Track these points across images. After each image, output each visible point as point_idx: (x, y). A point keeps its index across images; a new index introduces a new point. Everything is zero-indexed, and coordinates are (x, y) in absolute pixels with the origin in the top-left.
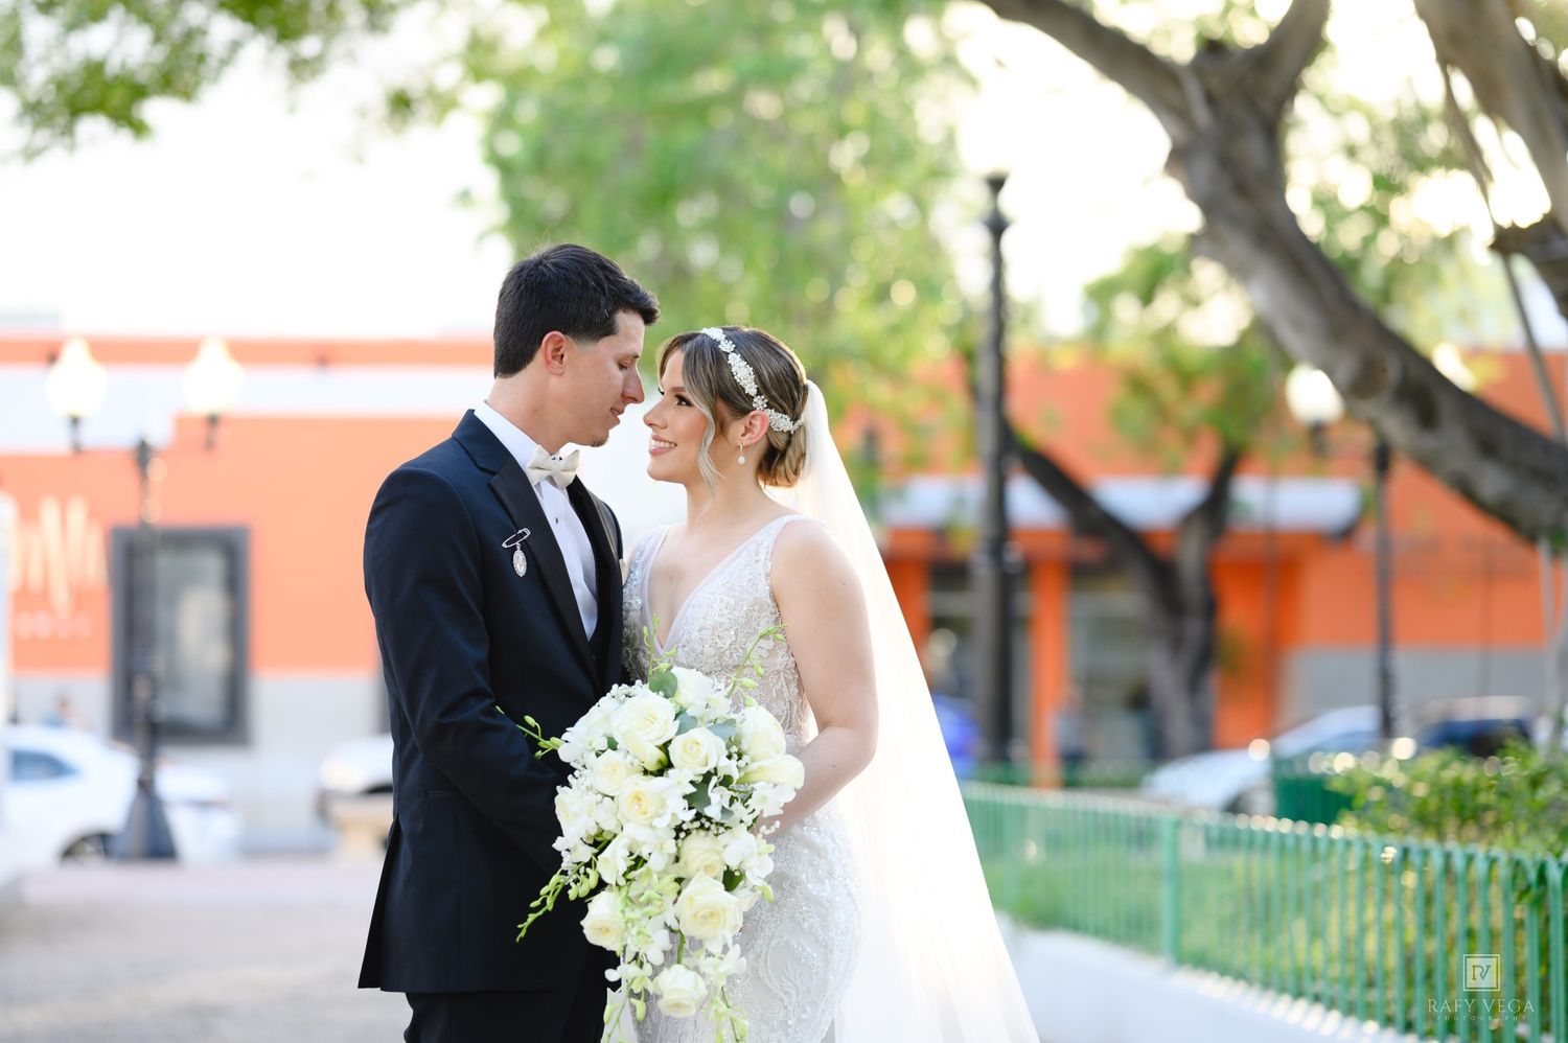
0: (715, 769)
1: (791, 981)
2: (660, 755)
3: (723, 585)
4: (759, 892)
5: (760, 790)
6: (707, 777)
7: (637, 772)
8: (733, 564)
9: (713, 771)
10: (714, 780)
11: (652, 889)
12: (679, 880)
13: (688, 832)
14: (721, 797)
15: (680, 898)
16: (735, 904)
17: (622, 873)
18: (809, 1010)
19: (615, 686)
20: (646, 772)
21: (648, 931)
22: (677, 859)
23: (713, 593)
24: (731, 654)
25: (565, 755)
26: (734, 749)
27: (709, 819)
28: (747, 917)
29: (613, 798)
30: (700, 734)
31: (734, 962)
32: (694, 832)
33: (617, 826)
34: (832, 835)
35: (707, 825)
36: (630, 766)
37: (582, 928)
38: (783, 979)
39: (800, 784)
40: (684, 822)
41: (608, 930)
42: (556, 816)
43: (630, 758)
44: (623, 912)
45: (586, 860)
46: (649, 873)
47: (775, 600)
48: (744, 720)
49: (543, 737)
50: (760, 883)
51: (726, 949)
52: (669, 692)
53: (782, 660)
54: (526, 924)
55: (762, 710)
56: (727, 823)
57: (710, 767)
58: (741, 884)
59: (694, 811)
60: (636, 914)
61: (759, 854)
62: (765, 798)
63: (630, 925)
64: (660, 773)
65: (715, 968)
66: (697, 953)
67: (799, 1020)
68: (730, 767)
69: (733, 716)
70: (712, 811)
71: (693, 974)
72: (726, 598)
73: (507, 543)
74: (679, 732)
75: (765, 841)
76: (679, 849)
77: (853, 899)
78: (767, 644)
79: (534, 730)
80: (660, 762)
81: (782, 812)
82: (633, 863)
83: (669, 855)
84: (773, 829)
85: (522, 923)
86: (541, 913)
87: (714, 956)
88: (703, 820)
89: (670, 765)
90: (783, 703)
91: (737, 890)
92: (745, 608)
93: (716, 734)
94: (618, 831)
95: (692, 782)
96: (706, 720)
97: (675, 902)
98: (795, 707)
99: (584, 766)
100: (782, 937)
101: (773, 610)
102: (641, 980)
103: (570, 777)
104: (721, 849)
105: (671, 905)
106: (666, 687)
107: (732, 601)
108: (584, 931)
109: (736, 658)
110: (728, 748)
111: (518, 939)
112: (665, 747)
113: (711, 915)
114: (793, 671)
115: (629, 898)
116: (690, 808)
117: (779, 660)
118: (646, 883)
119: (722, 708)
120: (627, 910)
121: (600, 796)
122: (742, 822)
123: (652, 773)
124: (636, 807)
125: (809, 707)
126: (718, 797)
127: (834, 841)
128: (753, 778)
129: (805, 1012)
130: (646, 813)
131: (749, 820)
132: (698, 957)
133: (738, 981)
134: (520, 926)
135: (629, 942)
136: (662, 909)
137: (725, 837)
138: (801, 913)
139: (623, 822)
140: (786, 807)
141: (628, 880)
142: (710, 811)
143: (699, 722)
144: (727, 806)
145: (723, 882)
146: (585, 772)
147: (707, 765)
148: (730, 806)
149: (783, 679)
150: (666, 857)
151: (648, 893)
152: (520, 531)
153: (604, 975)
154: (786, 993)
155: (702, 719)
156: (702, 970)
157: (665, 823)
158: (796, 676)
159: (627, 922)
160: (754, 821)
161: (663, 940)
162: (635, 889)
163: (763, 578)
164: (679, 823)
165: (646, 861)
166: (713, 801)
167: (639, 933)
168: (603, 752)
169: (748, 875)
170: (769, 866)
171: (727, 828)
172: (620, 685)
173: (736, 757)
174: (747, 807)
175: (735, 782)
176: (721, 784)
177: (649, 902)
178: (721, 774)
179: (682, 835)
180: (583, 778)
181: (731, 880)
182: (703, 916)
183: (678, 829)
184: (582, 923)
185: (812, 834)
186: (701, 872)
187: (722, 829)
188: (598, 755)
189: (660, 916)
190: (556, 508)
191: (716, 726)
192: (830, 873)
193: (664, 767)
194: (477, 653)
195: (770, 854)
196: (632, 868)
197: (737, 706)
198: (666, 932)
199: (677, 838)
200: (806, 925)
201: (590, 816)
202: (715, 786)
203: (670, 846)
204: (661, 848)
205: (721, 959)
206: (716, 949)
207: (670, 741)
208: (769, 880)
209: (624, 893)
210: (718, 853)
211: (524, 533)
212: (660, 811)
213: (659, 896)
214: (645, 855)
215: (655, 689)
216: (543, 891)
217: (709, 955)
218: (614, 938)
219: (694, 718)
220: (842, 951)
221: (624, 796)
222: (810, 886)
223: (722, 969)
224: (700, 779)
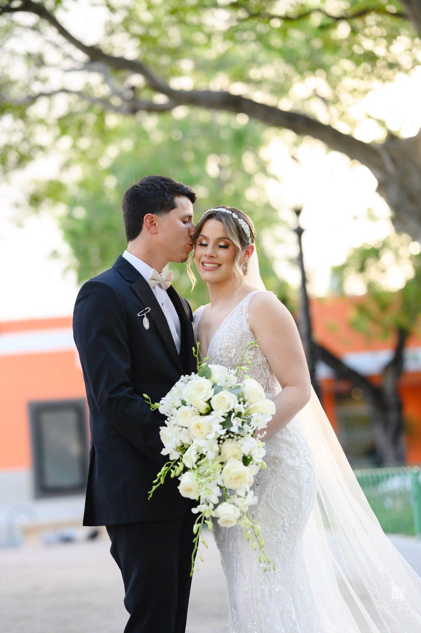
0: (233, 409)
1: (284, 506)
2: (207, 405)
3: (228, 328)
4: (260, 465)
5: (255, 416)
6: (230, 413)
7: (197, 415)
8: (231, 317)
9: (232, 411)
10: (233, 415)
11: (209, 468)
12: (222, 463)
13: (224, 440)
14: (238, 422)
15: (223, 471)
16: (250, 472)
17: (194, 462)
18: (294, 519)
19: (182, 376)
20: (201, 414)
21: (210, 488)
22: (220, 454)
23: (223, 333)
24: (236, 360)
25: (162, 411)
26: (241, 399)
27: (233, 433)
28: (256, 477)
29: (186, 428)
30: (224, 394)
31: (252, 499)
32: (227, 440)
33: (190, 441)
34: (297, 436)
35: (232, 436)
36: (193, 412)
37: (178, 490)
38: (281, 506)
39: (274, 413)
40: (221, 435)
41: (191, 490)
42: (161, 440)
43: (193, 408)
44: (197, 480)
45: (177, 458)
46: (207, 461)
47: (252, 331)
48: (245, 385)
49: (152, 403)
50: (260, 461)
51: (246, 493)
52: (208, 376)
53: (260, 359)
54: (152, 491)
55: (253, 380)
56: (242, 434)
57: (231, 409)
58: (251, 463)
59: (226, 430)
60: (203, 480)
61: (258, 447)
62: (258, 421)
63: (201, 486)
64: (208, 414)
65: (243, 502)
66: (233, 496)
67: (290, 524)
68: (240, 408)
69: (239, 384)
70: (234, 429)
71: (233, 506)
72: (229, 334)
73: (140, 314)
74: (215, 393)
75: (260, 441)
76: (220, 448)
77: (310, 466)
78: (253, 353)
79: (148, 400)
80: (207, 409)
81: (266, 426)
82: (199, 457)
83: (216, 452)
84: (263, 436)
85: (150, 491)
86: (158, 485)
87: (241, 497)
88: (230, 434)
89: (212, 410)
90: (264, 379)
91: (249, 465)
92: (239, 337)
93: (232, 393)
94: (190, 443)
95: (223, 417)
96: (226, 387)
97: (221, 473)
98: (270, 381)
99: (172, 415)
100: (278, 486)
101: (252, 336)
102: (209, 512)
103: (166, 422)
104: (240, 446)
105: (219, 475)
106: (207, 374)
107: (232, 335)
108: (180, 491)
109: (238, 361)
110: (238, 399)
111: (149, 499)
112: (209, 402)
113: (239, 477)
114: (266, 364)
115: (199, 474)
116: (224, 429)
117: (259, 360)
118: (206, 466)
119: (233, 381)
120: (199, 479)
121: (180, 428)
122: (248, 433)
123: (204, 415)
124: (198, 431)
125: (276, 380)
126: (236, 422)
127: (298, 439)
128: (250, 412)
129: (292, 520)
130: (203, 433)
131: (251, 432)
132: (234, 499)
133: (259, 508)
134: (149, 492)
135: (202, 494)
136: (215, 477)
137: (242, 441)
138: (285, 474)
139: (193, 439)
140: (268, 424)
141: (198, 466)
142: (233, 429)
143: (223, 389)
144: (241, 426)
145: (243, 462)
146: (172, 418)
147: (229, 408)
148: (242, 426)
149: (262, 368)
150: (215, 453)
151: (208, 470)
152: (146, 309)
153: (191, 511)
154: (283, 512)
155: (224, 387)
156: (236, 504)
157: (212, 436)
158: (268, 366)
159: (199, 484)
160: (254, 432)
161: (217, 492)
162: (201, 470)
163: (245, 322)
164: (219, 436)
165: (205, 456)
166: (234, 425)
167: (206, 489)
168: (179, 407)
169: (254, 457)
170: (263, 453)
171: (242, 437)
172: (184, 376)
173: (242, 403)
174: (250, 426)
175: (243, 414)
176: (237, 416)
177: (209, 475)
178: (236, 411)
179: (221, 442)
180: (172, 421)
181: (246, 461)
182: (234, 479)
183: (219, 439)
184: (179, 488)
185: (286, 437)
186: (232, 458)
187: (239, 437)
188: (177, 409)
189: (214, 481)
190: (162, 298)
191: (231, 389)
192: (298, 455)
193: (210, 411)
194: (125, 366)
195: (263, 447)
196: (199, 460)
197: (241, 380)
198: (218, 488)
199: (219, 443)
200: (288, 479)
201: (177, 438)
202: (234, 417)
203: (216, 448)
204: (212, 449)
205: (245, 498)
206: (242, 494)
207: (210, 399)
208: (264, 459)
209: (196, 472)
210: (239, 449)
211: (148, 310)
212: (209, 431)
213: (214, 472)
214: (204, 453)
215: (201, 375)
216: (159, 475)
217: (239, 496)
218: (194, 493)
219: (221, 387)
220: (307, 490)
221: (192, 426)
222: (288, 461)
223: (245, 503)
224: (227, 415)
